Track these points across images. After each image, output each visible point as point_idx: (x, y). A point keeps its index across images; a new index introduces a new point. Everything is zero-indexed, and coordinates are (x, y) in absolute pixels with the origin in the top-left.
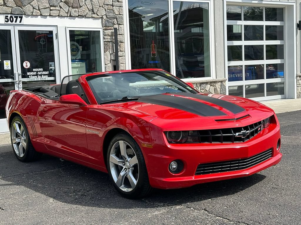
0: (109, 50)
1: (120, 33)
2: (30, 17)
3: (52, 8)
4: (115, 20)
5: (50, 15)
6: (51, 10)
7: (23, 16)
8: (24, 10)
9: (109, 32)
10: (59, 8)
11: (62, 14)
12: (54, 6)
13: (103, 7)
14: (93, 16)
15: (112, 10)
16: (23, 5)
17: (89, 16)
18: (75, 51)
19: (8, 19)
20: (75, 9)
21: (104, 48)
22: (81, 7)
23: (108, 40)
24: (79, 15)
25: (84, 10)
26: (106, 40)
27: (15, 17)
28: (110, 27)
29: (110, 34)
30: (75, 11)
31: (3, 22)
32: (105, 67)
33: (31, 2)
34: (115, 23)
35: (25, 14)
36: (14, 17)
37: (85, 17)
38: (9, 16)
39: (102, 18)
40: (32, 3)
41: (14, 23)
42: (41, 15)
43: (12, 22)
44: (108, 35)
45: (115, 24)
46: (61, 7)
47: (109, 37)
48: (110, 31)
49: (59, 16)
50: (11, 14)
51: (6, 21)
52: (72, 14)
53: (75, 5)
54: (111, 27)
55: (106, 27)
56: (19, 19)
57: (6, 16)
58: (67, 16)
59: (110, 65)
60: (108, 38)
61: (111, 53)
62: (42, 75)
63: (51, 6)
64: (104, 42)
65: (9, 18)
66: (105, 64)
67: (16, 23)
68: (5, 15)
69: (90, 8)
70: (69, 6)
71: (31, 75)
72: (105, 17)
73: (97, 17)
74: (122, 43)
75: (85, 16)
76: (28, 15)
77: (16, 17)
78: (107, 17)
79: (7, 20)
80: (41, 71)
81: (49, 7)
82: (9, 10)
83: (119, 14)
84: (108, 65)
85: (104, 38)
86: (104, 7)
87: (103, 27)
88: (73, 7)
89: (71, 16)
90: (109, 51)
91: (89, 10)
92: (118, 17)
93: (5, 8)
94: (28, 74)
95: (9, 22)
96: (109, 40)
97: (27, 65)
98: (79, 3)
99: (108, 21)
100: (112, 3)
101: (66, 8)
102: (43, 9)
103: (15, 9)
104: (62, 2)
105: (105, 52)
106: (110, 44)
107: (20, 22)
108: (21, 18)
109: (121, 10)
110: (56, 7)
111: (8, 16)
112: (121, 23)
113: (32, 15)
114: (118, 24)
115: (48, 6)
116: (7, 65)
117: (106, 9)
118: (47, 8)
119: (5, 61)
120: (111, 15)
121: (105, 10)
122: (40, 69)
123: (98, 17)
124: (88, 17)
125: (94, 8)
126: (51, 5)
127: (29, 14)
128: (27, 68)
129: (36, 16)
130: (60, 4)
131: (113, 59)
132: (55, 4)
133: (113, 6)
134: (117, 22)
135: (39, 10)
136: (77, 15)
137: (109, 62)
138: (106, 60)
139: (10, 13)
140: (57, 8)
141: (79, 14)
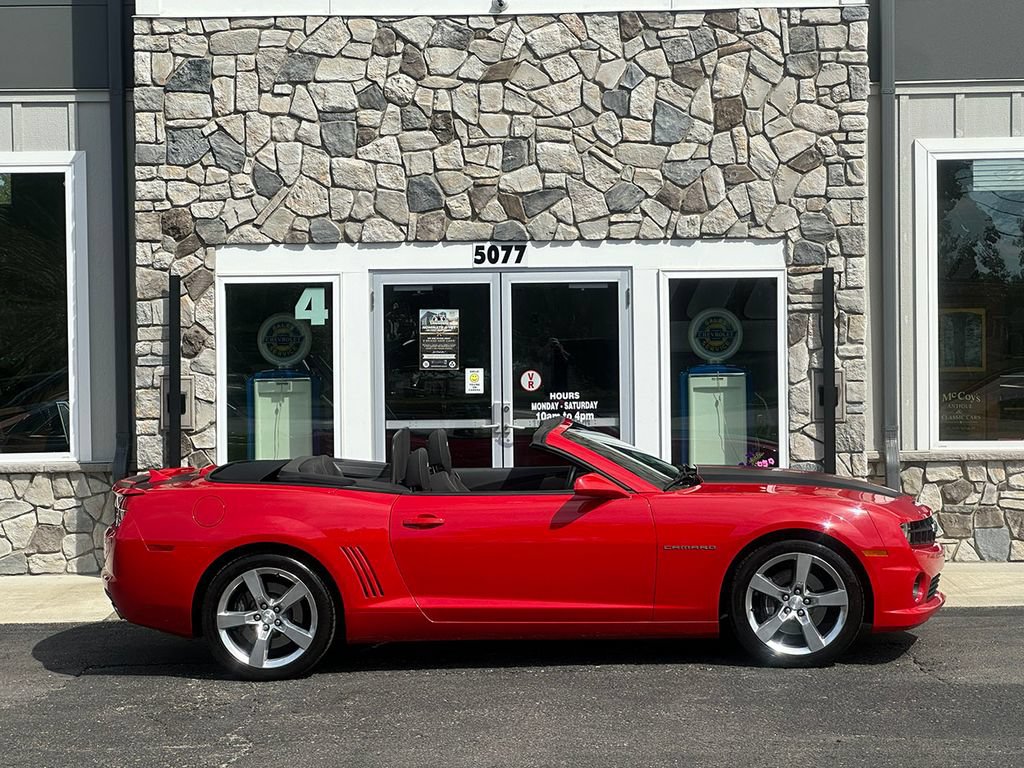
0: (805, 338)
1: (851, 284)
2: (549, 245)
3: (613, 218)
4: (835, 242)
5: (608, 238)
6: (611, 223)
7: (529, 244)
8: (531, 227)
9: (809, 281)
10: (639, 217)
11: (646, 232)
12: (621, 212)
13: (791, 205)
14: (754, 232)
15: (824, 210)
16: (528, 213)
17: (739, 236)
18: (721, 339)
19: (482, 255)
20: (688, 217)
21: (789, 332)
22: (711, 208)
23: (803, 306)
24: (702, 234)
25: (723, 217)
26: (796, 307)
27: (503, 248)
28: (813, 264)
29: (811, 288)
30: (692, 223)
31: (471, 264)
32: (789, 392)
33: (552, 205)
34: (832, 252)
35: (532, 239)
36: (500, 248)
37: (726, 238)
38: (487, 245)
39: (786, 237)
40: (553, 208)
41: (499, 264)
42: (581, 238)
43: (494, 261)
44: (806, 291)
45: (834, 256)
46: (645, 214)
47: (809, 298)
48: (812, 278)
49: (637, 238)
50: (492, 240)
51: (477, 261)
52: (678, 232)
53: (693, 205)
54: (817, 264)
55: (796, 266)
56: (514, 254)
57: (478, 248)
58: (665, 238)
59: (806, 385)
60: (806, 302)
61: (811, 346)
62: (576, 410)
63: (613, 212)
64: (789, 312)
65: (485, 252)
66: (791, 383)
67: (504, 265)
68: (475, 245)
69: (745, 209)
70: (672, 210)
71: (541, 411)
72: (795, 236)
73: (768, 236)
74: (858, 314)
75: (726, 233)
76: (542, 243)
77: (508, 250)
78: (803, 236)
79: (479, 258)
80: (575, 400)
81: (605, 216)
82: (486, 230)
83: (852, 224)
84: (798, 386)
85: (789, 302)
86: (792, 203)
87: (788, 266)
88: (684, 212)
89: (675, 237)
90: (807, 342)
91: (740, 217)
92: (843, 232)
93: (476, 226)
94: (534, 407)
95: (487, 264)
96: (809, 307)
97: (532, 380)
98: (707, 198)
99: (804, 246)
100: (826, 191)
101: (663, 216)
102: (587, 221)
103: (504, 226)
104: (651, 197)
105: (790, 345)
106: (811, 319)
107: (518, 260)
108: (522, 249)
109: (856, 210)
110: (629, 212)
111: (482, 248)
112: (853, 252)
113: (555, 242)
114: (843, 254)
115: (603, 210)
116: (473, 381)
117: (801, 210)
118: (600, 218)
119: (468, 370)
120: (819, 226)
121: (799, 213)
122: (571, 395)
123: (772, 235)
124: (736, 238)
125: (755, 209)
126: (611, 208)
127: (543, 237)
128: (531, 389)
129: (567, 242)
130: (643, 204)
131: (816, 366)
132: (627, 206)
133: (829, 199)
134: (841, 247)
135: (576, 224)
136: (697, 234)
137: (805, 376)
138: (792, 371)
139: (488, 238)
140: (632, 217)
141: (705, 229)
